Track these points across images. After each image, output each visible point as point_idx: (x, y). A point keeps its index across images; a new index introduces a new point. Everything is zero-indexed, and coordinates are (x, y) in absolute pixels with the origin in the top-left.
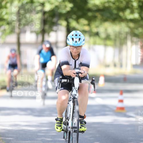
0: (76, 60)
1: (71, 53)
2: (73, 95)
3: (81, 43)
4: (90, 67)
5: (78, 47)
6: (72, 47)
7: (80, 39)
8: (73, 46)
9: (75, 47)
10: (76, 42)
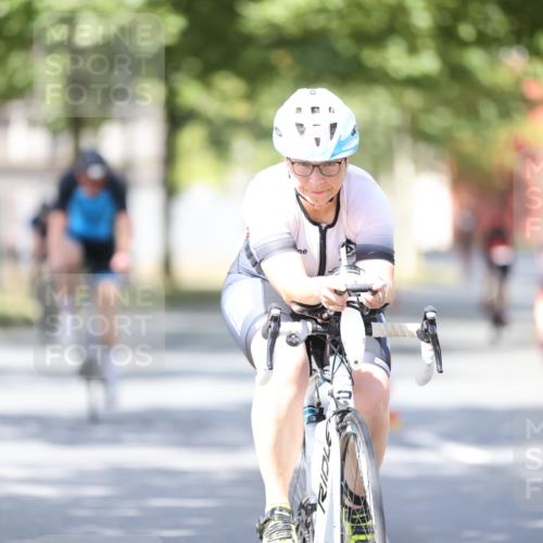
0: (324, 226)
1: (298, 195)
2: (336, 395)
3: (340, 144)
4: (395, 258)
5: (329, 163)
6: (298, 168)
7: (333, 127)
8: (305, 164)
9: (314, 166)
10: (318, 141)
